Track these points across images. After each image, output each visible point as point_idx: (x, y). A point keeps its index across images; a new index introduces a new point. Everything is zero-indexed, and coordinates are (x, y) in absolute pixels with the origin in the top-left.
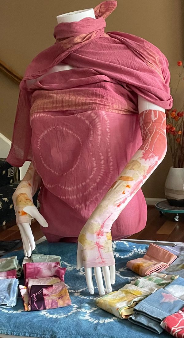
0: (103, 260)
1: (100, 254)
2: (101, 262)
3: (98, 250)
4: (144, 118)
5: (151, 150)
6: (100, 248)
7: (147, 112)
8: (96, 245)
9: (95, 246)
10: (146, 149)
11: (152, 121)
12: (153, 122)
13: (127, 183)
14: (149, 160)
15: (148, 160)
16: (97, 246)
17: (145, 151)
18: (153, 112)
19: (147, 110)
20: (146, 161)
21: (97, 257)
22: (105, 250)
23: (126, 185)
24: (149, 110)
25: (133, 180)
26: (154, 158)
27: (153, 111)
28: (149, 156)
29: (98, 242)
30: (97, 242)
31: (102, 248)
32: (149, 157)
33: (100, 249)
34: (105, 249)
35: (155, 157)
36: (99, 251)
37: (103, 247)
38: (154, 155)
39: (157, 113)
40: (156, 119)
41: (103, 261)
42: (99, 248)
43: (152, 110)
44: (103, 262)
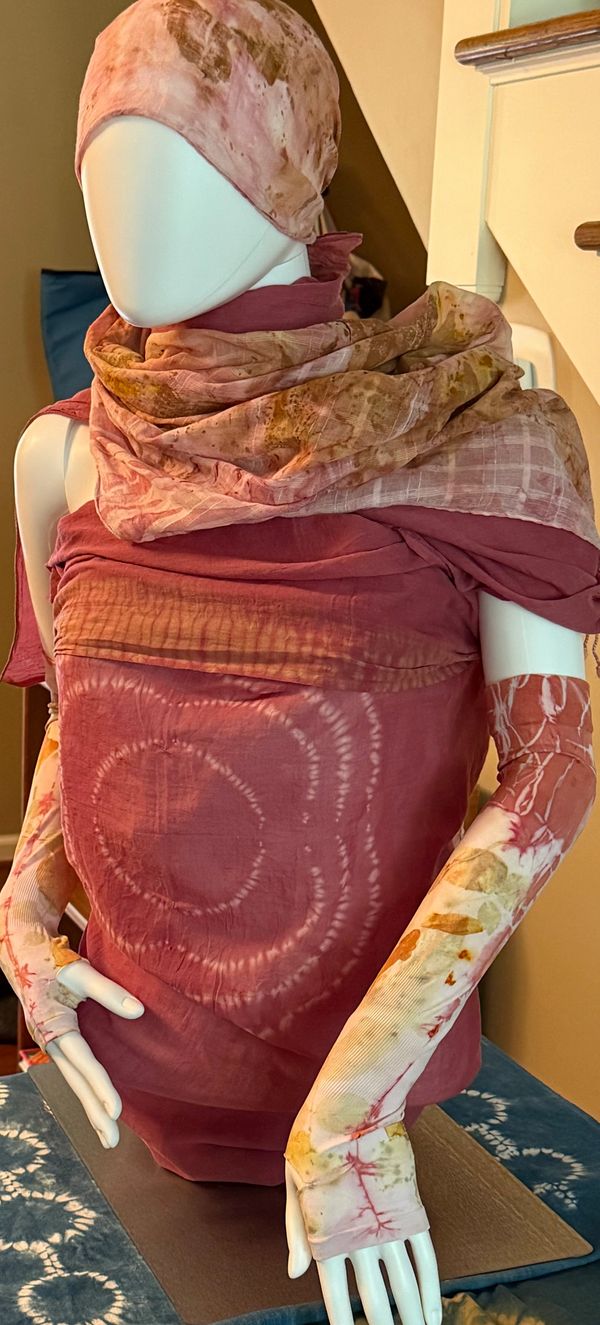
0: (383, 1219)
1: (367, 1196)
2: (375, 1225)
3: (358, 1182)
4: (514, 704)
5: (543, 817)
6: (364, 1173)
7: (524, 684)
8: (351, 1165)
9: (346, 1169)
10: (523, 808)
11: (545, 720)
12: (548, 722)
13: (462, 941)
14: (535, 851)
15: (530, 851)
16: (353, 1169)
17: (521, 817)
18: (546, 686)
19: (524, 676)
20: (524, 856)
21: (359, 1211)
22: (385, 1178)
23: (457, 950)
24: (531, 675)
25: (481, 931)
26: (549, 845)
27: (545, 681)
28: (532, 837)
29: (354, 1154)
30: (349, 1154)
31: (372, 1170)
32: (533, 840)
33: (363, 1176)
34: (382, 1175)
35: (554, 841)
36: (362, 1184)
37: (374, 1167)
38: (551, 836)
39: (560, 686)
40: (559, 709)
41: (382, 1221)
42: (360, 1174)
43: (542, 677)
44: (381, 1225)
